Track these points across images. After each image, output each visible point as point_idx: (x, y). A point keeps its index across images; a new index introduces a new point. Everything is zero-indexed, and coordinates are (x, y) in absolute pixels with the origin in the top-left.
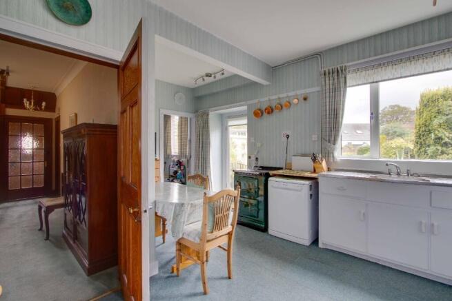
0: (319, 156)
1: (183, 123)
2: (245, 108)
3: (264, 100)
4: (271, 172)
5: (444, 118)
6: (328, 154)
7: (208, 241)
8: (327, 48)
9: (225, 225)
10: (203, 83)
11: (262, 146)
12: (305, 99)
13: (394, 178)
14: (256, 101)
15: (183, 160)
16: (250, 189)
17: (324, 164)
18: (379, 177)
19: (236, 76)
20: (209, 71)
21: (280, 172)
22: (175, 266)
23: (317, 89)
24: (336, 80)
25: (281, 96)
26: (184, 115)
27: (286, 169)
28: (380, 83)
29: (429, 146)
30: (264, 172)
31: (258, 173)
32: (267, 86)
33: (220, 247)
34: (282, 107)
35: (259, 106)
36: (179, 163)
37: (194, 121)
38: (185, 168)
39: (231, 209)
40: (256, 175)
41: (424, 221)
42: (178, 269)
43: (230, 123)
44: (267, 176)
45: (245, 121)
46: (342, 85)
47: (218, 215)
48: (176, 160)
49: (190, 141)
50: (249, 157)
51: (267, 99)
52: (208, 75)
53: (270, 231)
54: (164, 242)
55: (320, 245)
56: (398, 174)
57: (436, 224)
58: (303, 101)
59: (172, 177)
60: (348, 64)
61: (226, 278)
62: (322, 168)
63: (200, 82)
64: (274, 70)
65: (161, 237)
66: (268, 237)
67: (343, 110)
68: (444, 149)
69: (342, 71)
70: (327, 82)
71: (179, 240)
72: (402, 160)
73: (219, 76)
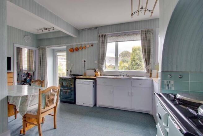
0: (97, 70)
1: (31, 52)
2: (65, 47)
3: (75, 44)
4: (77, 77)
5: (138, 56)
6: (100, 69)
7: (42, 113)
8: (100, 26)
9: (52, 104)
10: (43, 32)
11: (73, 65)
12: (92, 46)
13: (122, 77)
14: (71, 44)
15: (31, 72)
16: (68, 85)
17: (99, 73)
18: (118, 77)
19: (60, 31)
20: (46, 27)
21: (81, 77)
22: (22, 130)
23: (97, 42)
24: (104, 39)
25: (82, 43)
26: (31, 48)
27: (84, 75)
28: (119, 42)
29: (134, 66)
30: (74, 77)
31: (71, 78)
32: (76, 38)
33: (49, 114)
34: (82, 48)
35: (72, 47)
36: (28, 74)
37: (37, 52)
38: (32, 77)
39: (55, 95)
40: (70, 78)
41: (130, 92)
42: (24, 131)
43: (58, 54)
44: (75, 79)
45: (65, 54)
46: (106, 41)
47: (48, 99)
48: (26, 72)
49: (35, 62)
50: (67, 70)
51: (76, 44)
52: (45, 29)
53: (77, 103)
54: (16, 118)
55: (97, 106)
56: (123, 76)
57: (133, 92)
58: (91, 46)
59: (24, 82)
60: (108, 34)
61: (53, 129)
62: (98, 75)
63: (40, 32)
64: (79, 31)
65: (14, 115)
66: (76, 106)
67: (106, 51)
68: (138, 67)
69: (106, 36)
70: (101, 39)
71: (24, 115)
72: (125, 71)
73: (51, 30)
